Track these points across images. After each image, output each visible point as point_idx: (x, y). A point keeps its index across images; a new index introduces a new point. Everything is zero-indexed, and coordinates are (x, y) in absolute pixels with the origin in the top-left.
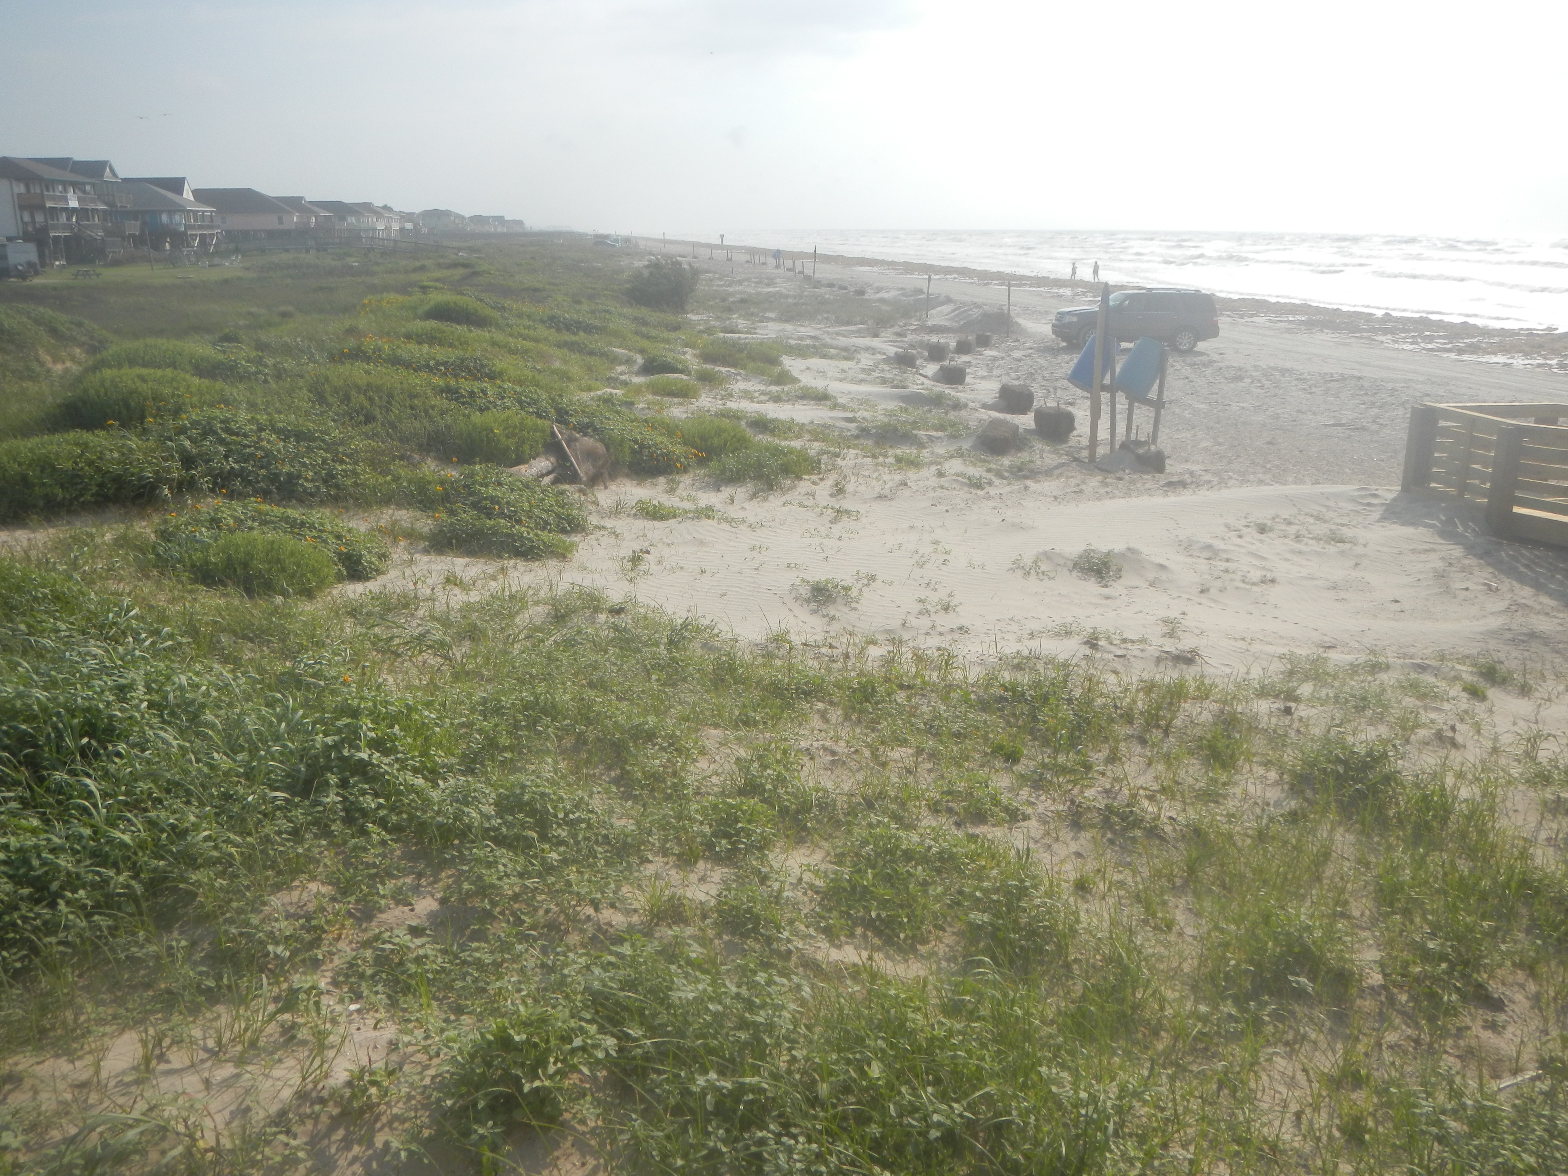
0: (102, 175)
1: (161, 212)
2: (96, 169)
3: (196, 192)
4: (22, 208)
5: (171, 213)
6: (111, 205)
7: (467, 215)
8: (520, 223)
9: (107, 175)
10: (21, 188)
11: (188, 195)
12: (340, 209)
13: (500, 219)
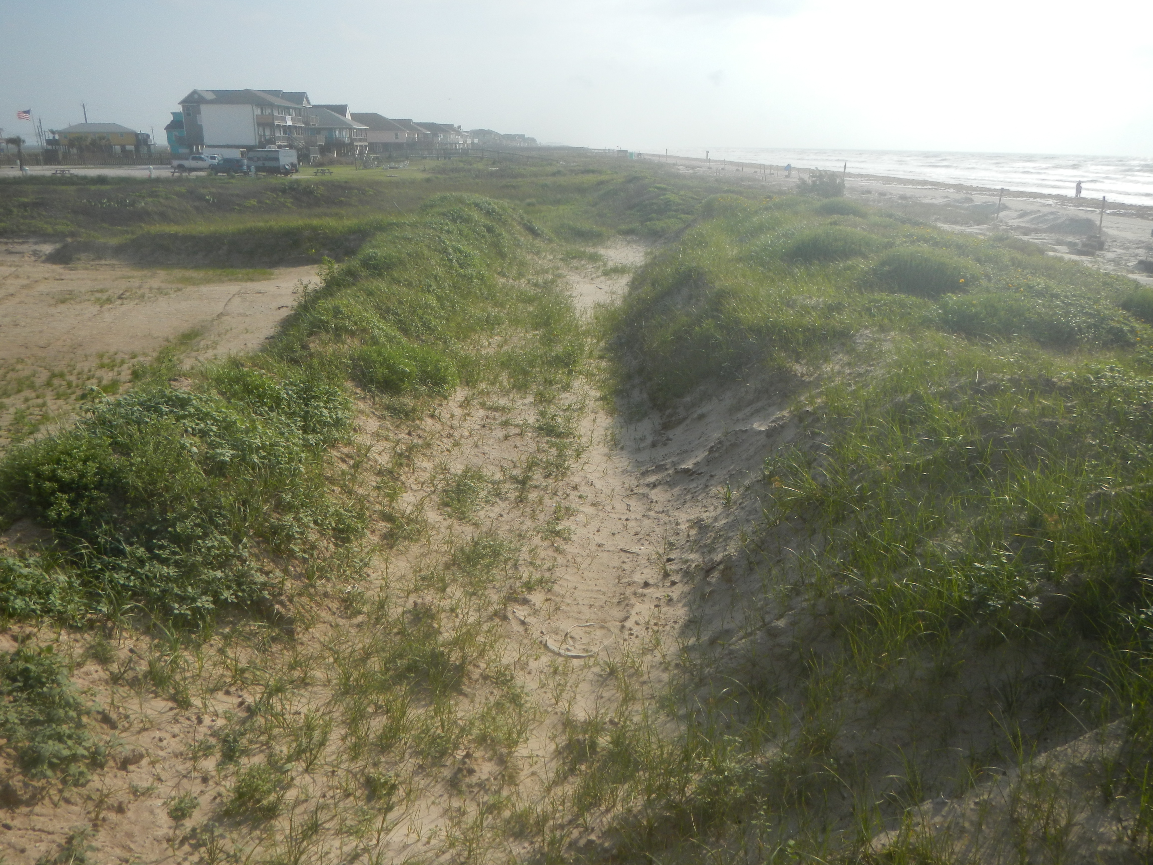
0: (302, 103)
1: (335, 129)
2: (299, 97)
3: (352, 115)
4: (259, 124)
5: (341, 130)
6: (307, 123)
7: (502, 133)
8: (533, 140)
9: (305, 104)
10: (258, 112)
11: (348, 116)
12: (435, 128)
13: (522, 136)
